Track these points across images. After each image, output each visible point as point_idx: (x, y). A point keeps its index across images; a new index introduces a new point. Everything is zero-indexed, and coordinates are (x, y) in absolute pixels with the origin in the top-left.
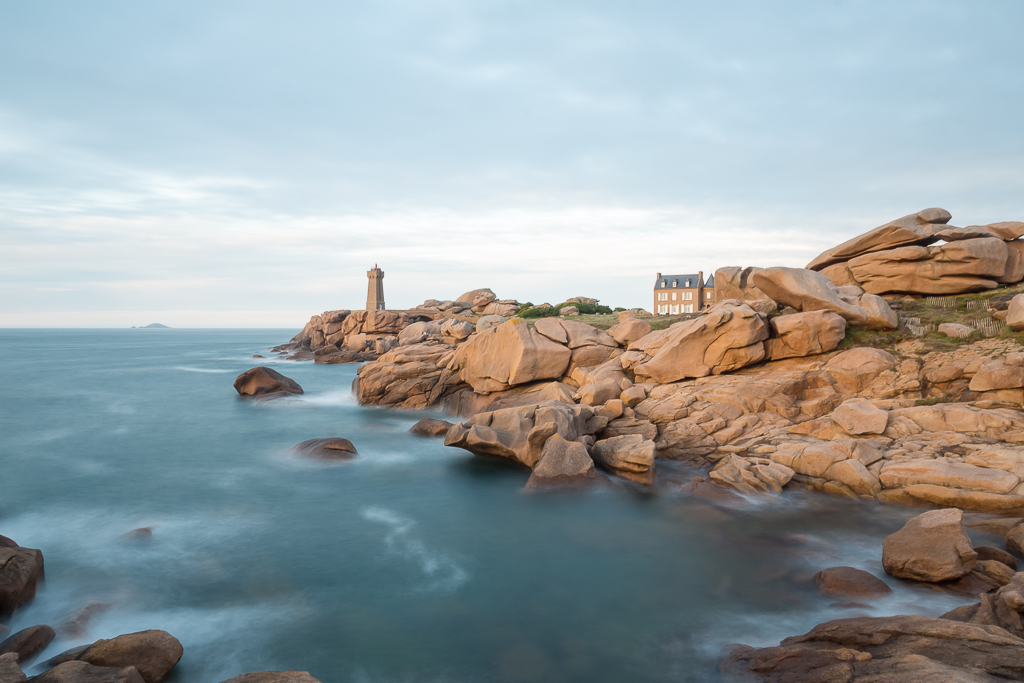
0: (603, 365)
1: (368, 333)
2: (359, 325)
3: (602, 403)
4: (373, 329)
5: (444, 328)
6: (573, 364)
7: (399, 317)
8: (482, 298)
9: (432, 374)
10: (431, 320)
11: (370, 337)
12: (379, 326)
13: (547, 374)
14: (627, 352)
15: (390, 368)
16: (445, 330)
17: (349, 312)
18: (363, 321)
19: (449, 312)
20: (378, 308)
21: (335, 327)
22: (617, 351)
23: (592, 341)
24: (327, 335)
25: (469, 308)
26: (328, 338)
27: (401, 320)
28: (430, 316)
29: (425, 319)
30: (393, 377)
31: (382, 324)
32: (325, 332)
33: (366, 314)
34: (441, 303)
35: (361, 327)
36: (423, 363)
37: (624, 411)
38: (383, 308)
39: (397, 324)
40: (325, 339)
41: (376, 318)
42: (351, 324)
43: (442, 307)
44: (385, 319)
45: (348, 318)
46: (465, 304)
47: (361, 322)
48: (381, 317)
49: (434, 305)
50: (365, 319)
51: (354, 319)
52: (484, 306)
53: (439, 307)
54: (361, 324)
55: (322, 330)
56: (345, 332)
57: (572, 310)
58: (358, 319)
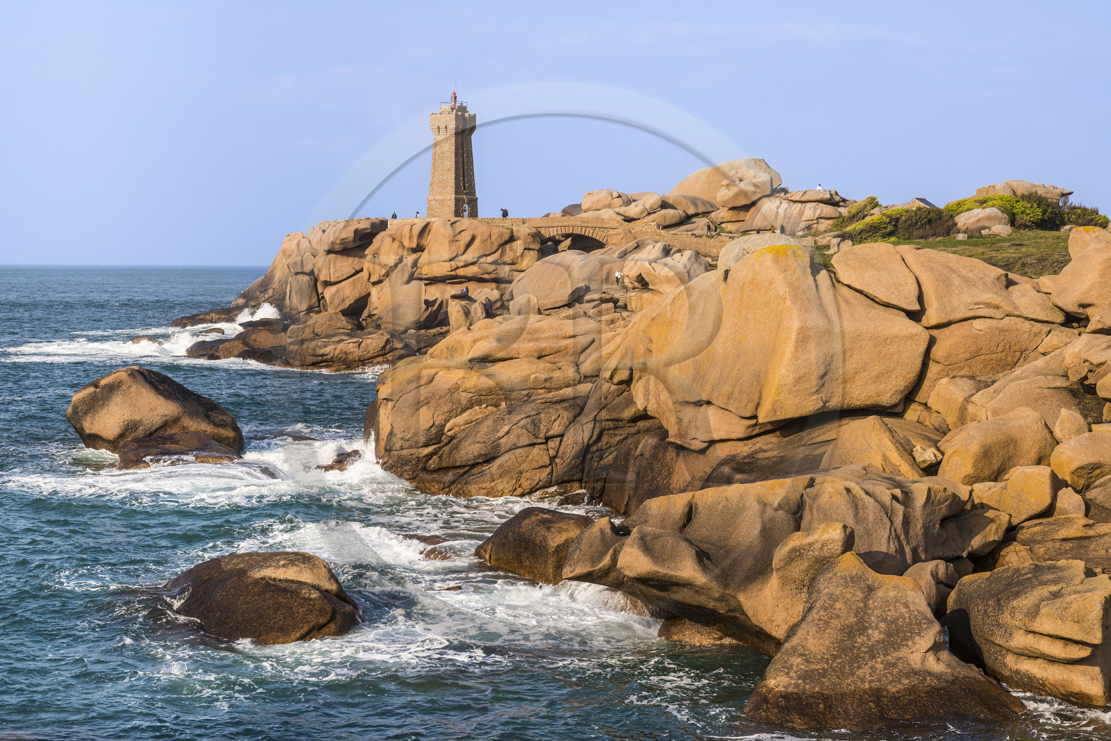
0: (1018, 371)
1: (433, 281)
2: (410, 259)
3: (996, 476)
4: (442, 269)
5: (631, 268)
6: (933, 369)
7: (512, 239)
8: (742, 186)
9: (568, 392)
10: (599, 245)
11: (435, 293)
12: (461, 261)
13: (860, 394)
14: (1085, 337)
15: (456, 376)
16: (634, 273)
17: (381, 226)
18: (419, 249)
19: (647, 227)
20: (458, 213)
21: (345, 265)
22: (1058, 336)
23: (988, 305)
24: (327, 284)
25: (706, 214)
26: (328, 293)
27: (518, 246)
28: (598, 236)
29: (583, 243)
30: (464, 397)
31: (470, 256)
32: (322, 278)
33: (425, 229)
34: (628, 202)
35: (415, 264)
36: (542, 364)
37: (1054, 498)
38: (474, 214)
39: (508, 258)
40: (320, 298)
41: (454, 240)
42: (388, 256)
43: (632, 211)
44: (477, 242)
45: (381, 240)
46: (694, 201)
47: (414, 251)
48: (465, 238)
49: (609, 206)
50: (424, 242)
51: (396, 244)
52: (746, 208)
53: (623, 210)
54: (414, 256)
55: (311, 273)
56: (374, 278)
57: (989, 218)
58: (406, 243)
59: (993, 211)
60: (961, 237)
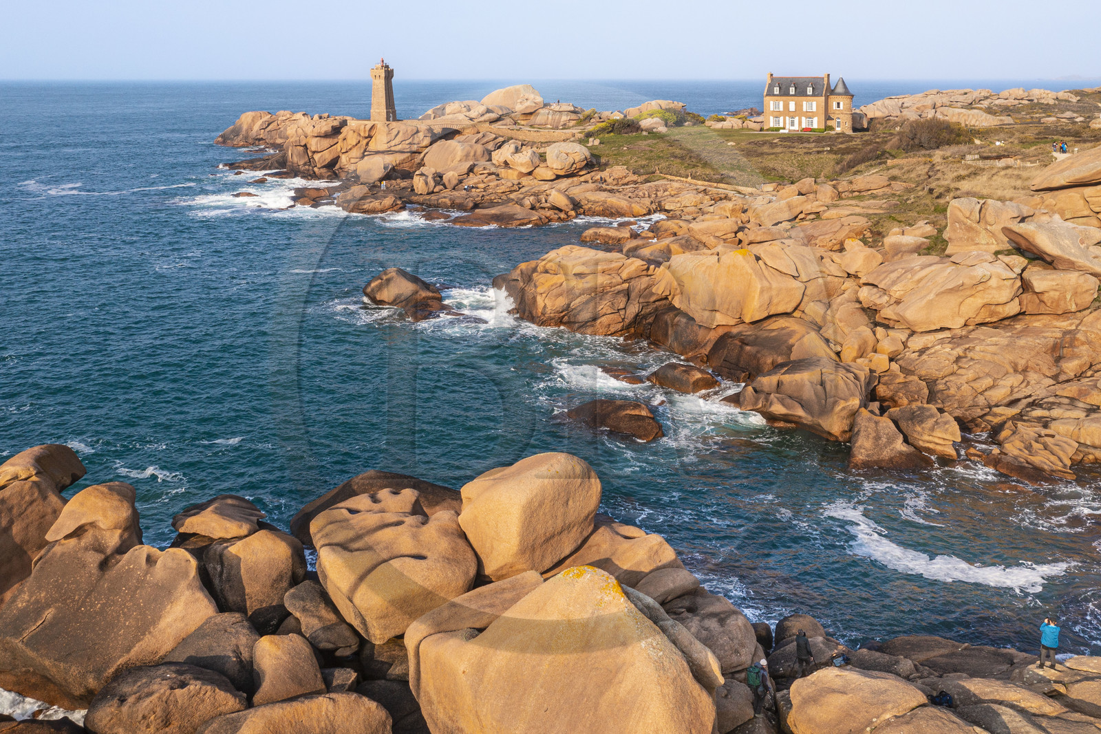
1: (377, 153)
2: (365, 141)
5: (499, 156)
7: (418, 132)
8: (528, 103)
10: (460, 134)
12: (393, 143)
17: (343, 123)
18: (370, 137)
20: (388, 119)
21: (327, 143)
24: (315, 152)
25: (507, 114)
26: (316, 156)
27: (421, 135)
28: (458, 128)
31: (396, 141)
32: (312, 148)
33: (373, 127)
35: (367, 144)
38: (395, 119)
39: (416, 142)
40: (311, 159)
41: (388, 133)
42: (352, 140)
44: (401, 134)
45: (344, 130)
46: (501, 108)
47: (366, 138)
48: (394, 132)
49: (460, 112)
50: (372, 134)
51: (356, 134)
52: (531, 114)
53: (467, 114)
54: (367, 140)
55: (305, 146)
56: (344, 151)
57: (656, 123)
58: (362, 134)
59: (657, 120)
60: (644, 133)
